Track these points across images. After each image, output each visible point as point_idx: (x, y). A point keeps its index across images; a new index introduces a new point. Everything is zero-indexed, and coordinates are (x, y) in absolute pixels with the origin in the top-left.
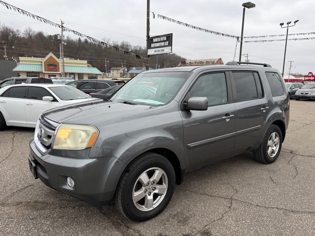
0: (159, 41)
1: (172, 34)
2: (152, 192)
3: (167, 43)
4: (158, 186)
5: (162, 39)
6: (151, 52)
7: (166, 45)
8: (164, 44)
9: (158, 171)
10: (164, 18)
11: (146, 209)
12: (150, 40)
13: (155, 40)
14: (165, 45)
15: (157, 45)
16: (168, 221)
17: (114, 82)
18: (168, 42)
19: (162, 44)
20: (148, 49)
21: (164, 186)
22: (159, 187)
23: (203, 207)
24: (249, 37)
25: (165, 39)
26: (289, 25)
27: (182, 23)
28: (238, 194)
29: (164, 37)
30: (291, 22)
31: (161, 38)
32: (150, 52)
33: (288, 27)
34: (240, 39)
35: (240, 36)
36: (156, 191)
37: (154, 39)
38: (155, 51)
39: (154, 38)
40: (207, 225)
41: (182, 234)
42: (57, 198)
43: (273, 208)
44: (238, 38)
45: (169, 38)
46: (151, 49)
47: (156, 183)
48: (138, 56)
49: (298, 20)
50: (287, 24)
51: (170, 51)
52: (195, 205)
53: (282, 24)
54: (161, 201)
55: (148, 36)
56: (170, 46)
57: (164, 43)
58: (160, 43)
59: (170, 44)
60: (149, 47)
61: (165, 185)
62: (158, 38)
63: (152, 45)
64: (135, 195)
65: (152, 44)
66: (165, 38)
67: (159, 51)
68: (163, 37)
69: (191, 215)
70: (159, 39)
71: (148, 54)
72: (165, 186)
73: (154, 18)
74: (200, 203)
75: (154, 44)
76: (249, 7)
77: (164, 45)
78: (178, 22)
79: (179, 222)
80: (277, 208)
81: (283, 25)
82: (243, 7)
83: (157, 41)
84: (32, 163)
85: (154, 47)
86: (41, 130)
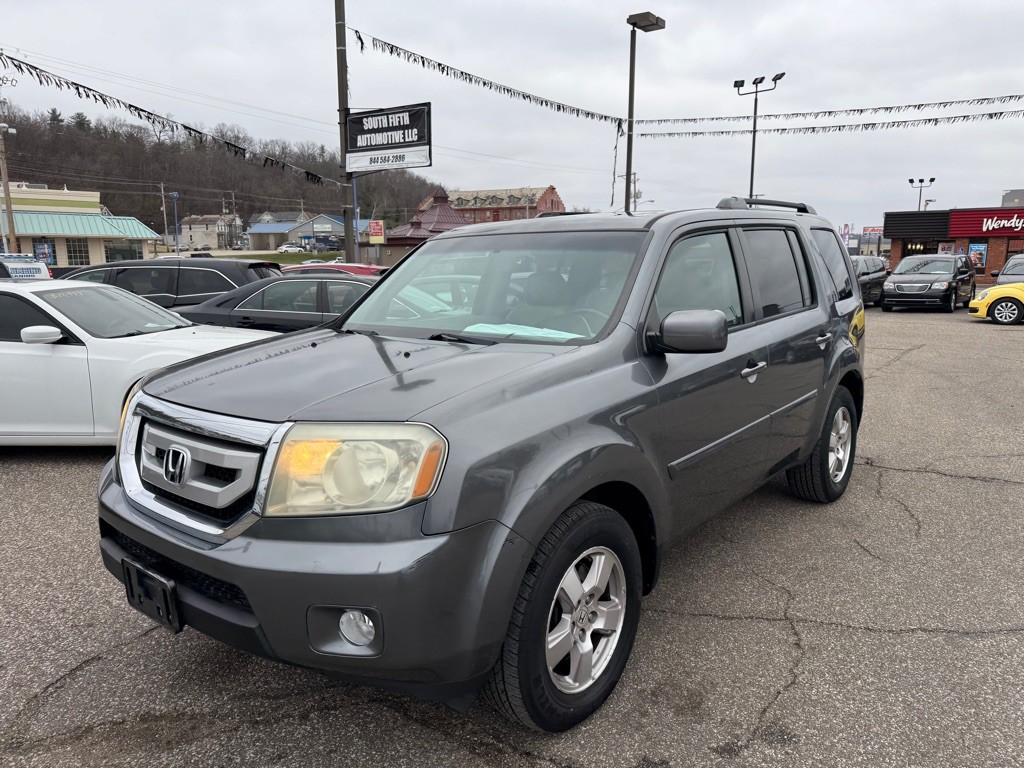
0: (385, 125)
1: (428, 105)
2: (589, 628)
3: (412, 135)
4: (603, 608)
5: (394, 120)
6: (357, 163)
7: (411, 139)
8: (404, 138)
9: (603, 557)
10: (393, 49)
11: (577, 684)
12: (352, 125)
13: (370, 123)
14: (407, 140)
15: (379, 139)
16: (644, 714)
17: (243, 265)
18: (415, 131)
19: (397, 136)
20: (347, 152)
21: (617, 605)
22: (605, 609)
23: (722, 654)
24: (652, 121)
25: (407, 122)
26: (761, 87)
27: (452, 69)
28: (799, 602)
29: (401, 115)
30: (763, 78)
31: (390, 116)
32: (355, 162)
33: (756, 92)
34: (625, 127)
35: (625, 116)
36: (599, 624)
37: (365, 120)
38: (373, 161)
39: (367, 117)
40: (765, 710)
41: (709, 748)
42: (220, 693)
43: (913, 630)
44: (620, 125)
45: (419, 117)
46: (359, 151)
47: (597, 597)
48: (312, 175)
49: (783, 74)
50: (754, 83)
51: (424, 160)
52: (697, 654)
53: (739, 84)
54: (612, 652)
55: (344, 110)
56: (424, 144)
57: (404, 134)
58: (389, 133)
59: (425, 138)
60: (349, 144)
61: (617, 600)
62: (379, 118)
63: (362, 141)
64: (551, 646)
65: (359, 137)
66: (406, 119)
67: (385, 160)
68: (398, 115)
69: (700, 684)
70: (385, 121)
71: (348, 170)
72: (619, 602)
73: (362, 48)
74: (707, 645)
75: (368, 136)
76: (646, 29)
77: (402, 141)
78: (439, 65)
79: (679, 711)
80: (924, 630)
81: (742, 85)
82: (631, 27)
83: (376, 127)
84: (155, 575)
85: (367, 146)
86: (174, 451)
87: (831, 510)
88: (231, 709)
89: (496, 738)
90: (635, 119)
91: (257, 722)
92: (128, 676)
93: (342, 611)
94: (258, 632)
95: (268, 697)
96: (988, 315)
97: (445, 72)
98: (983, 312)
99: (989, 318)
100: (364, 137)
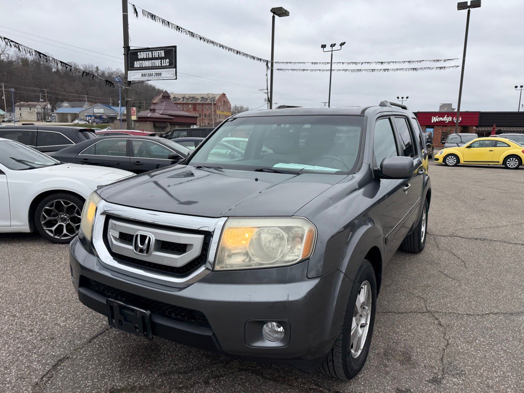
0: (151, 56)
1: (175, 47)
3: (166, 62)
5: (156, 54)
6: (134, 76)
7: (165, 65)
8: (161, 64)
9: (366, 286)
10: (153, 17)
11: (356, 353)
12: (131, 56)
13: (141, 55)
14: (163, 65)
15: (147, 64)
16: (386, 366)
17: (76, 130)
18: (168, 60)
19: (157, 63)
20: (128, 70)
22: (365, 313)
23: (408, 332)
24: (283, 63)
26: (334, 48)
27: (184, 29)
28: (430, 303)
29: (160, 52)
30: (335, 44)
31: (153, 52)
32: (132, 76)
33: (332, 51)
34: (270, 65)
35: (270, 59)
36: (363, 321)
37: (139, 53)
38: (142, 75)
39: (140, 52)
40: (442, 359)
41: (426, 381)
43: (488, 314)
44: (267, 64)
45: (170, 53)
46: (135, 70)
47: (363, 307)
48: (109, 82)
49: (345, 43)
50: (331, 46)
51: (172, 76)
52: (396, 333)
53: (324, 46)
54: (366, 335)
55: (127, 47)
56: (173, 68)
57: (161, 62)
58: (153, 61)
59: (173, 64)
60: (129, 66)
61: (367, 308)
62: (147, 53)
63: (137, 65)
64: (351, 334)
65: (135, 62)
66: (162, 54)
67: (150, 75)
68: (157, 52)
69: (404, 347)
70: (150, 55)
71: (129, 80)
73: (137, 16)
75: (141, 62)
76: (280, 15)
77: (160, 65)
78: (177, 27)
79: (402, 363)
80: (493, 313)
81: (325, 47)
82: (272, 14)
83: (145, 57)
84: (135, 308)
86: (141, 235)
87: (421, 256)
88: (162, 382)
89: (316, 385)
90: (274, 61)
91: (180, 388)
92: (90, 367)
93: (264, 323)
94: (213, 338)
95: (181, 373)
96: (443, 162)
97: (180, 31)
98: (441, 161)
99: (444, 163)
100: (138, 62)
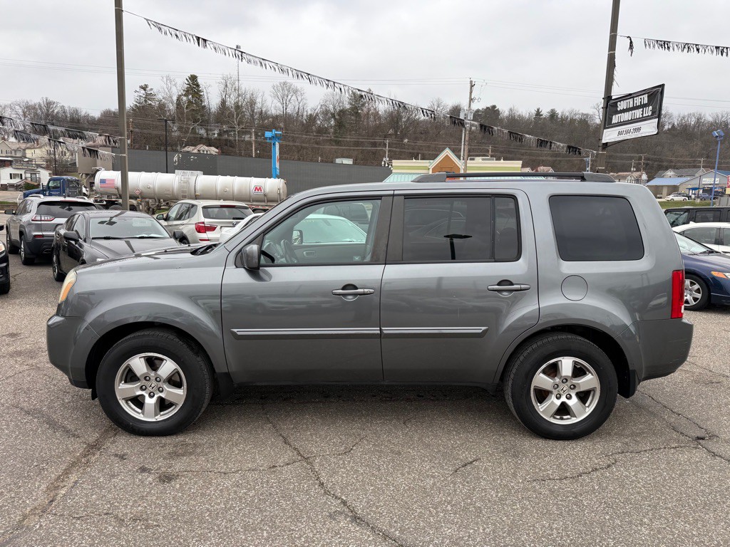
0: (631, 106)
1: (663, 86)
3: (649, 109)
5: (638, 101)
6: (610, 136)
7: (647, 115)
8: (642, 114)
12: (610, 105)
13: (622, 105)
14: (644, 115)
15: (626, 116)
18: (651, 107)
19: (638, 113)
20: (605, 128)
25: (646, 101)
29: (642, 97)
31: (635, 99)
32: (608, 135)
37: (619, 103)
38: (620, 133)
39: (620, 101)
45: (655, 96)
46: (612, 127)
48: (573, 147)
51: (652, 129)
55: (608, 98)
56: (655, 118)
57: (643, 111)
58: (633, 112)
59: (657, 113)
60: (607, 123)
62: (628, 101)
63: (615, 119)
65: (614, 116)
66: (645, 99)
67: (628, 132)
68: (640, 97)
70: (632, 103)
71: (604, 141)
75: (620, 115)
77: (641, 116)
78: (717, 48)
83: (625, 108)
85: (618, 123)
97: (724, 54)
100: (617, 116)
